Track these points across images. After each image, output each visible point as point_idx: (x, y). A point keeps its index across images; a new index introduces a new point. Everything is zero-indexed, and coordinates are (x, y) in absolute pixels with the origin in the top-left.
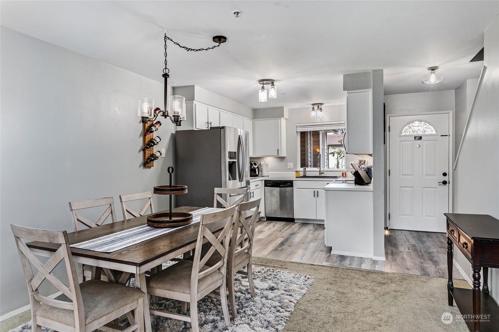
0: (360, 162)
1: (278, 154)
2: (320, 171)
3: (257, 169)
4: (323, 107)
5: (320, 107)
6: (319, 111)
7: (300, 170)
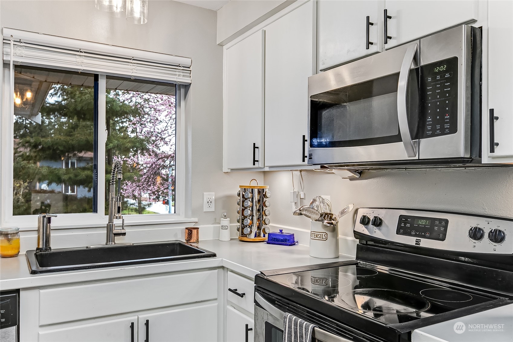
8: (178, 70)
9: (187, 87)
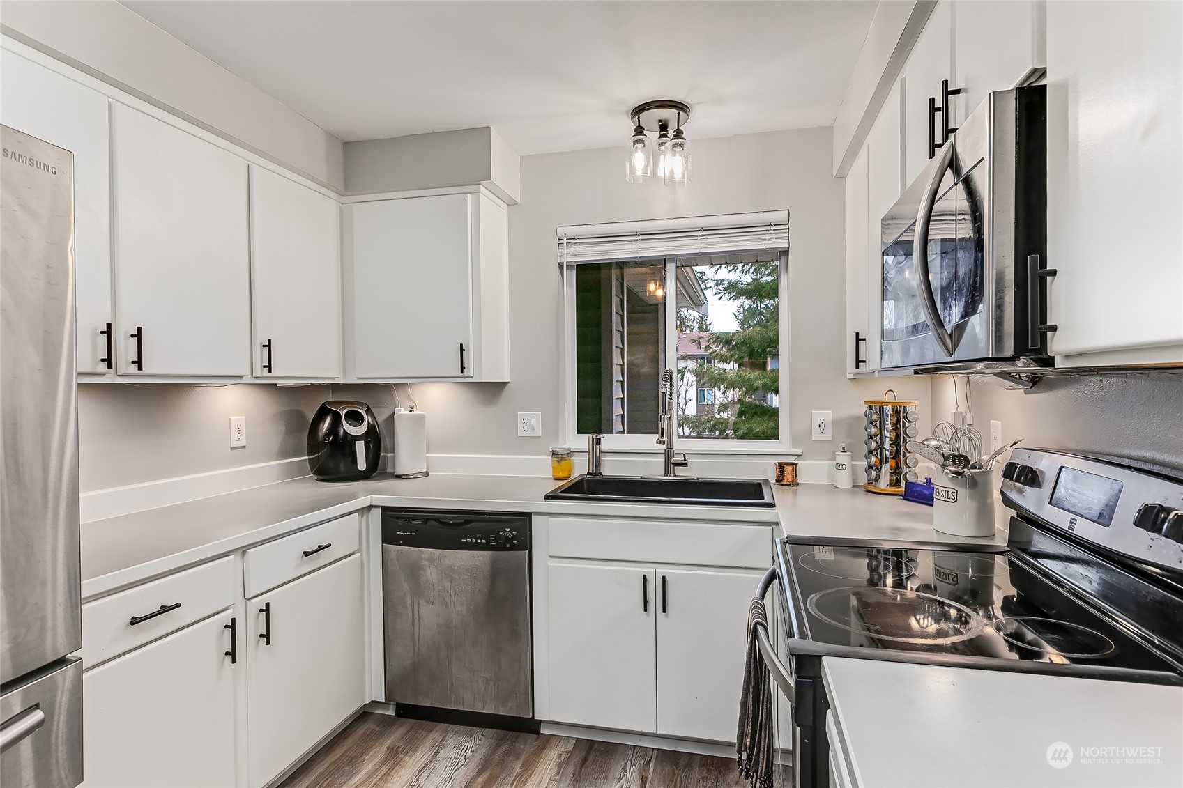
1: (462, 368)
2: (668, 455)
3: (360, 446)
4: (686, 119)
6: (667, 146)
7: (574, 448)
8: (767, 232)
9: (785, 253)
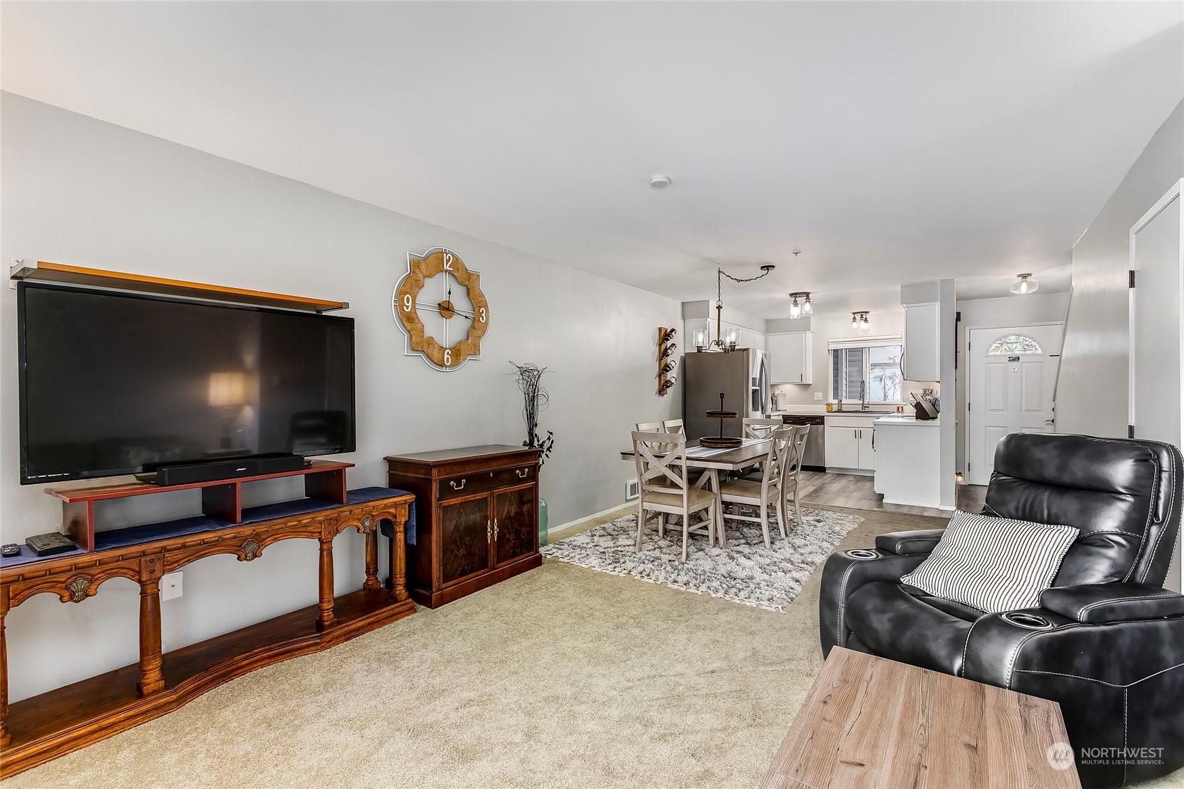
0: (925, 391)
1: (801, 380)
2: (863, 404)
4: (868, 316)
5: (864, 316)
6: (863, 322)
7: (833, 403)
